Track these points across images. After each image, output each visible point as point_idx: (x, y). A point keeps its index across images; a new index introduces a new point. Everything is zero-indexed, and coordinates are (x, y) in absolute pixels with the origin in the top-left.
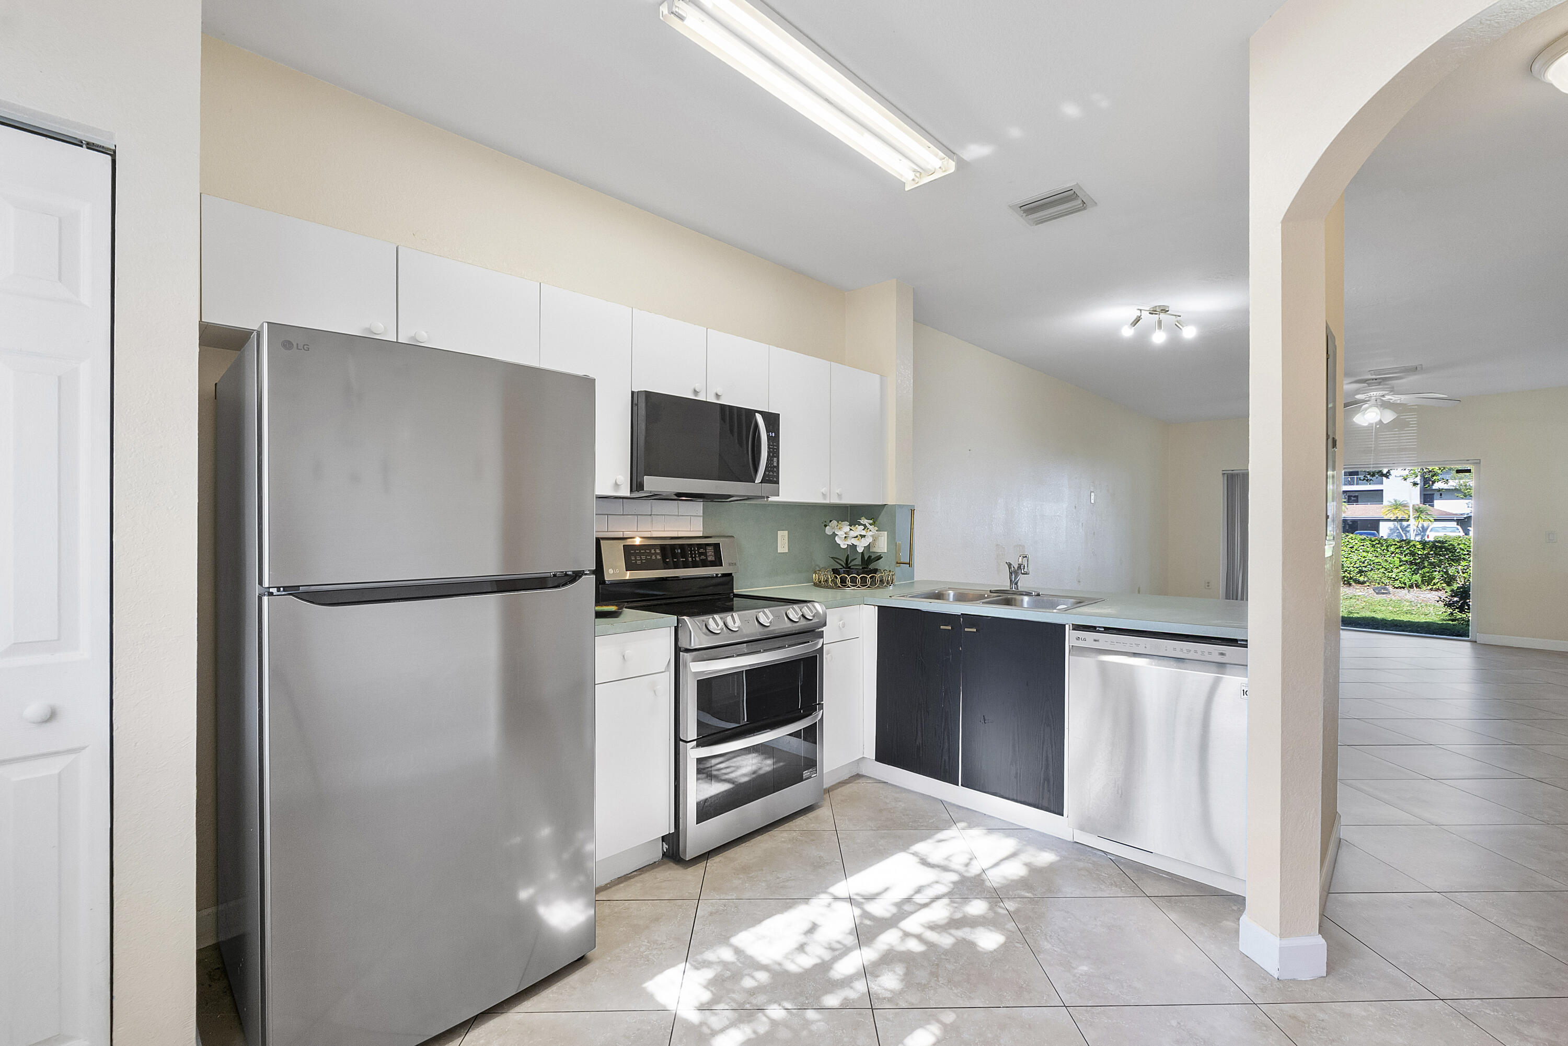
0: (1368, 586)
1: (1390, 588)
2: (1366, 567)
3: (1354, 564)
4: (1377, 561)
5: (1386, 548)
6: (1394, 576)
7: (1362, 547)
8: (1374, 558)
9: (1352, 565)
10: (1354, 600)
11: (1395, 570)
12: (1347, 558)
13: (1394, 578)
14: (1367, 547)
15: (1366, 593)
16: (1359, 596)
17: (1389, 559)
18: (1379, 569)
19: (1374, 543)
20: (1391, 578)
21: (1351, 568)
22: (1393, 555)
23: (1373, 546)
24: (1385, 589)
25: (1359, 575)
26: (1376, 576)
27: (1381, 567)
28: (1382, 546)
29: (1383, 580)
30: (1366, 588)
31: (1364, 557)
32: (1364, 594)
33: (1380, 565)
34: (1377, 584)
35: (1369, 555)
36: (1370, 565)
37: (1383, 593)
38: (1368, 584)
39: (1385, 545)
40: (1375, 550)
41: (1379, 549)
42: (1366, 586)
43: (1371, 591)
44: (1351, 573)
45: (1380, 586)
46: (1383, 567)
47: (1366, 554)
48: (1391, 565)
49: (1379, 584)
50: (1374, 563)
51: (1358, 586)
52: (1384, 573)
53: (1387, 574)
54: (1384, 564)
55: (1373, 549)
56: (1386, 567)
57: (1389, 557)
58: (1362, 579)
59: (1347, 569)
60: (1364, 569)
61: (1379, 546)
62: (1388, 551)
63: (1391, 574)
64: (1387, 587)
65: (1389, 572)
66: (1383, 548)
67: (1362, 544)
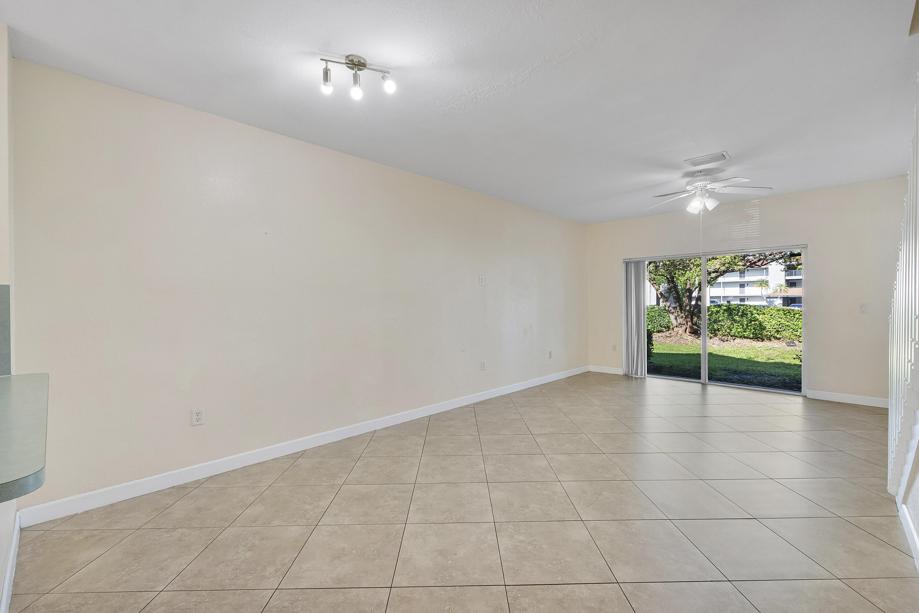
0: (783, 341)
1: (796, 342)
2: (780, 328)
3: (773, 326)
4: (787, 324)
5: (793, 315)
6: (798, 334)
7: (778, 315)
8: (785, 322)
9: (771, 327)
10: (772, 351)
11: (799, 330)
12: (768, 322)
13: (799, 336)
14: (781, 315)
15: (781, 345)
16: (776, 348)
17: (795, 323)
18: (789, 330)
19: (786, 312)
20: (797, 335)
21: (771, 329)
22: (798, 320)
23: (785, 314)
24: (793, 343)
25: (776, 334)
26: (787, 334)
27: (790, 328)
28: (791, 314)
29: (791, 337)
30: (781, 342)
31: (779, 322)
32: (779, 346)
33: (790, 327)
34: (788, 339)
35: (783, 320)
36: (783, 327)
37: (792, 346)
38: (782, 339)
39: (792, 314)
40: (786, 317)
41: (788, 316)
42: (781, 341)
43: (784, 344)
44: (771, 332)
45: (790, 341)
46: (791, 328)
47: (781, 319)
48: (797, 327)
49: (789, 339)
50: (785, 326)
51: (776, 341)
52: (792, 332)
53: (794, 333)
54: (792, 326)
55: (785, 316)
56: (793, 328)
57: (796, 321)
58: (778, 336)
59: (769, 329)
60: (780, 329)
61: (789, 314)
62: (794, 317)
63: (796, 333)
64: (795, 341)
65: (795, 331)
66: (791, 316)
67: (778, 313)
